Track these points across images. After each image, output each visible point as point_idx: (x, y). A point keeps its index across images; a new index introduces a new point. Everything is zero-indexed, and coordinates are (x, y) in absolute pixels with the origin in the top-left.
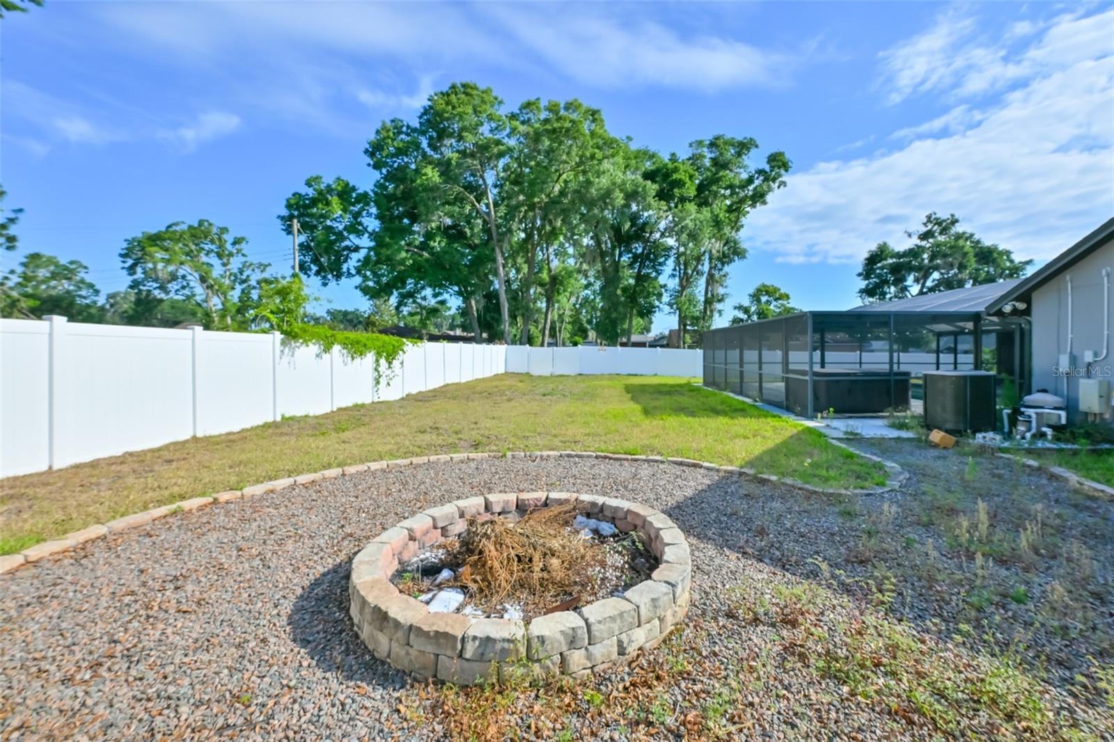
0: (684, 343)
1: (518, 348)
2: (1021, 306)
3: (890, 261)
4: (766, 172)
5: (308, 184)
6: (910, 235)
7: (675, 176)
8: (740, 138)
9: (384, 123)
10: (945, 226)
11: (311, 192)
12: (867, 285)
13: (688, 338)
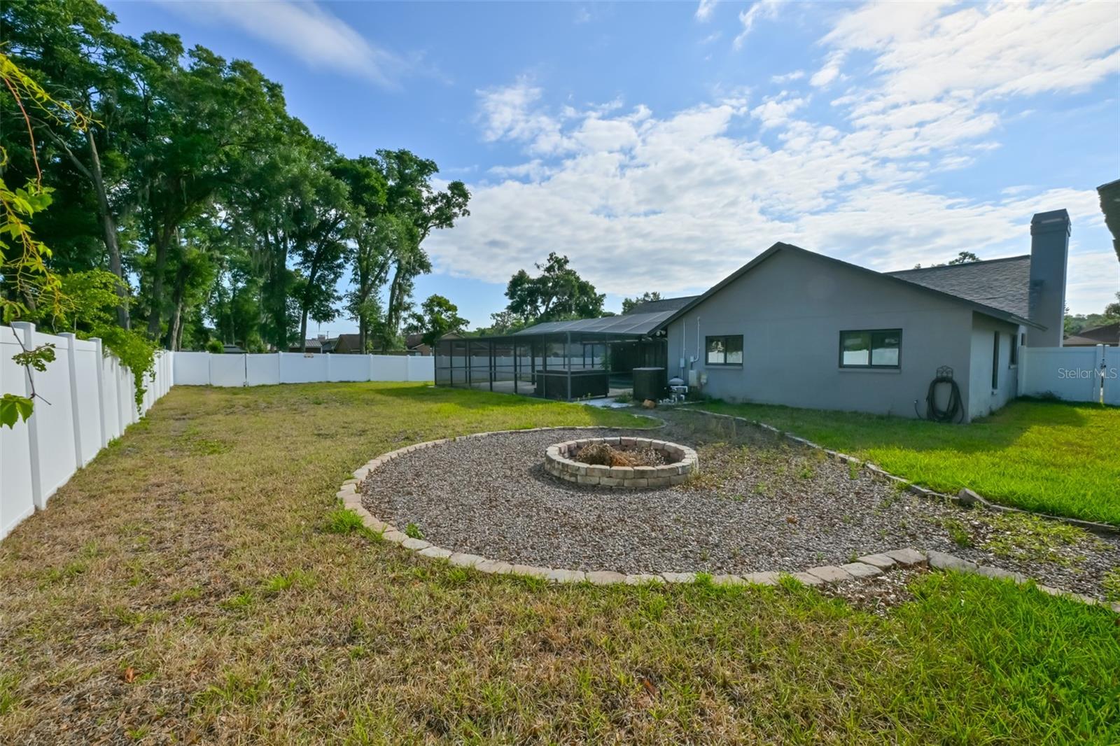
0: (366, 349)
2: (663, 332)
3: (527, 286)
4: (448, 198)
6: (538, 267)
7: (367, 181)
8: (422, 157)
10: (561, 263)
12: (512, 303)
13: (370, 343)
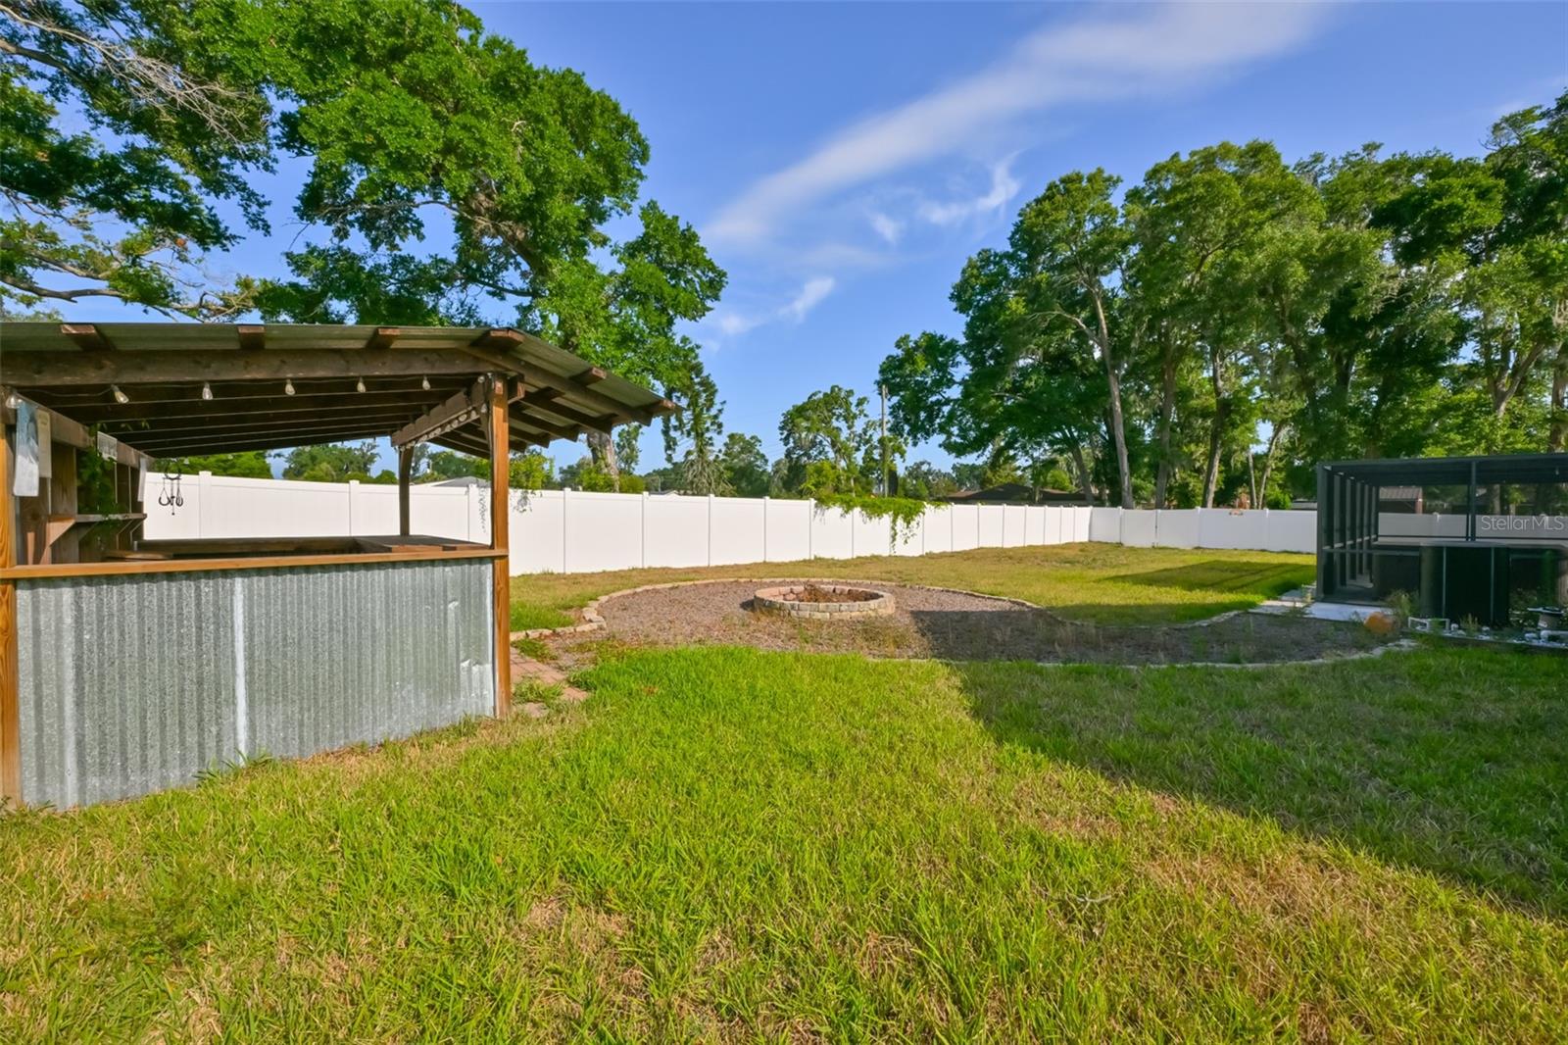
1: (1107, 511)
5: (898, 346)
9: (970, 260)
11: (899, 352)
